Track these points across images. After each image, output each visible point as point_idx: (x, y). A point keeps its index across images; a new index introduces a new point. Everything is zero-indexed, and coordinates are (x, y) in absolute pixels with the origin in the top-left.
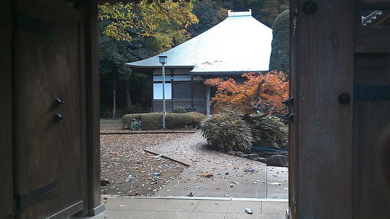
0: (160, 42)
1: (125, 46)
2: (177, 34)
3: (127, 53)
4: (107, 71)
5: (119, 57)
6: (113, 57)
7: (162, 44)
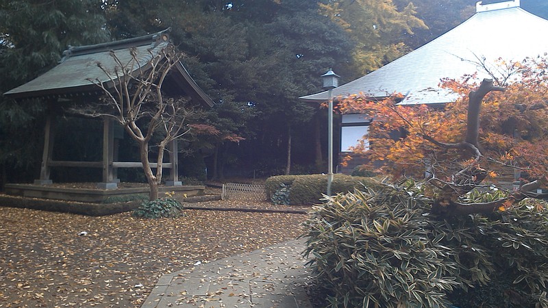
0: (361, 64)
1: (304, 73)
2: (391, 51)
3: (307, 82)
4: (276, 110)
5: (294, 88)
6: (284, 89)
7: (364, 67)
